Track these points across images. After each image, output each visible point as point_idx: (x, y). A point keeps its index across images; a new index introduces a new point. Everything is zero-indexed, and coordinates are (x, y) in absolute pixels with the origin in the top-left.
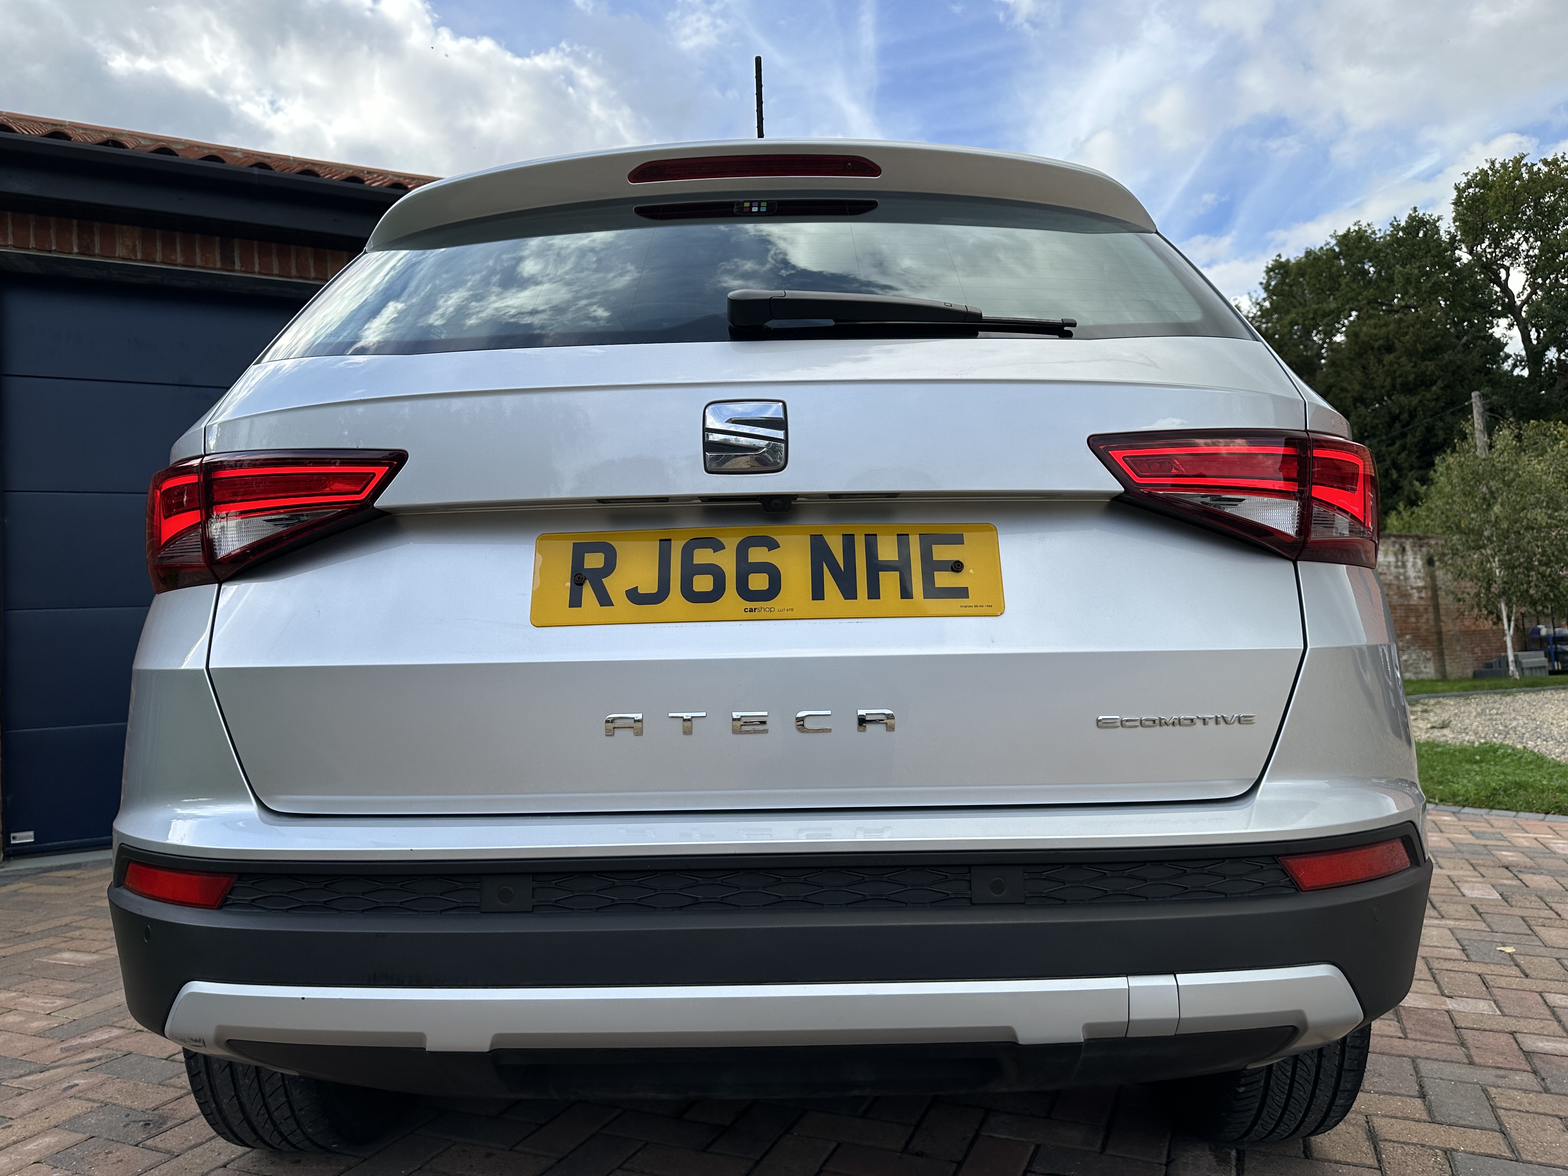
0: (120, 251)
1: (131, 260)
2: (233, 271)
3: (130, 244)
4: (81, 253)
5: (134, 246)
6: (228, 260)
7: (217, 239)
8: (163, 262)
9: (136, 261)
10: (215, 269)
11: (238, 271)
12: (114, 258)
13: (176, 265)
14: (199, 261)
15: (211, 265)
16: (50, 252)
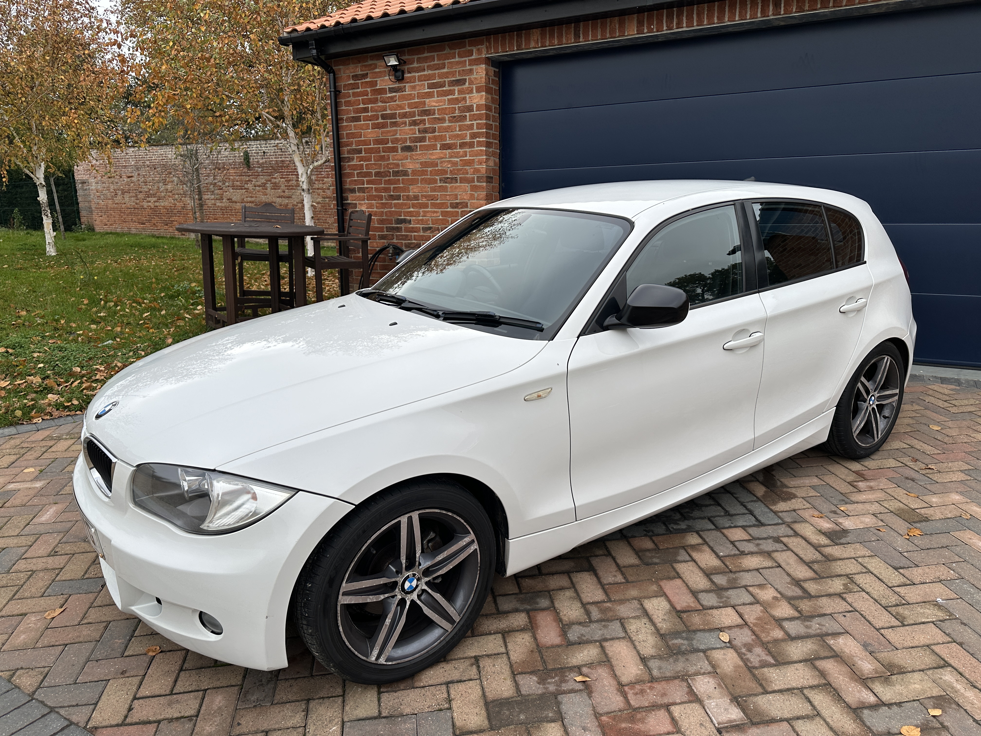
0: (532, 44)
1: (536, 48)
2: (580, 42)
3: (536, 39)
4: (518, 50)
5: (538, 39)
6: (577, 36)
7: (573, 25)
8: (549, 46)
9: (539, 48)
10: (571, 43)
11: (582, 42)
12: (530, 48)
13: (555, 46)
14: (564, 41)
15: (569, 42)
16: (507, 52)
